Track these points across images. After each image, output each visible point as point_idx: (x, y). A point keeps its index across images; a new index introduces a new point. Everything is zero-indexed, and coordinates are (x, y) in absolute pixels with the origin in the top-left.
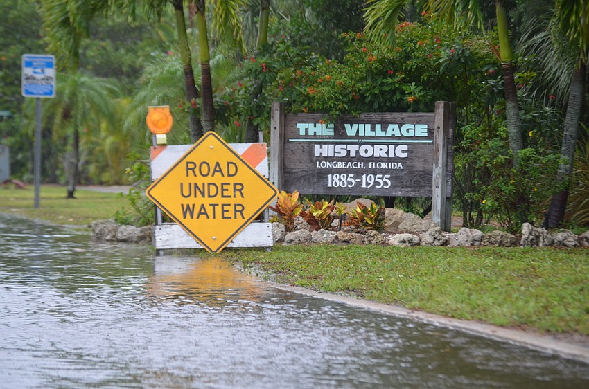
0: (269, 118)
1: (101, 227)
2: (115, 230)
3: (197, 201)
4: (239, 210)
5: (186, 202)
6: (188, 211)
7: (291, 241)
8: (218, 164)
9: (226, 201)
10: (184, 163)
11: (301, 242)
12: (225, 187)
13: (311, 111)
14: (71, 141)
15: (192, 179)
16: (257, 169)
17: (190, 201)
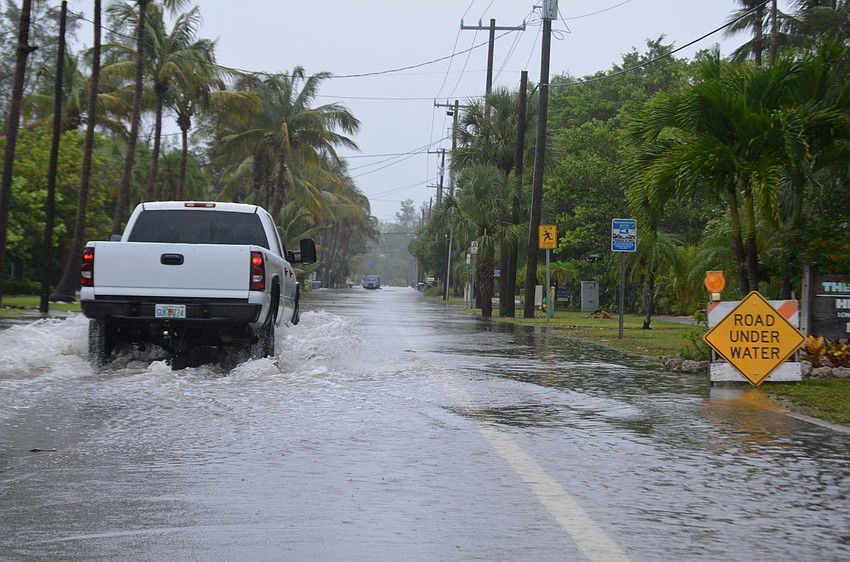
0: (801, 278)
1: (669, 360)
2: (680, 364)
3: (743, 345)
4: (775, 352)
5: (734, 345)
6: (735, 352)
7: (816, 376)
8: (759, 317)
9: (765, 345)
10: (733, 315)
11: (824, 377)
12: (765, 334)
13: (834, 273)
14: (647, 279)
15: (739, 328)
16: (789, 320)
17: (738, 345)
